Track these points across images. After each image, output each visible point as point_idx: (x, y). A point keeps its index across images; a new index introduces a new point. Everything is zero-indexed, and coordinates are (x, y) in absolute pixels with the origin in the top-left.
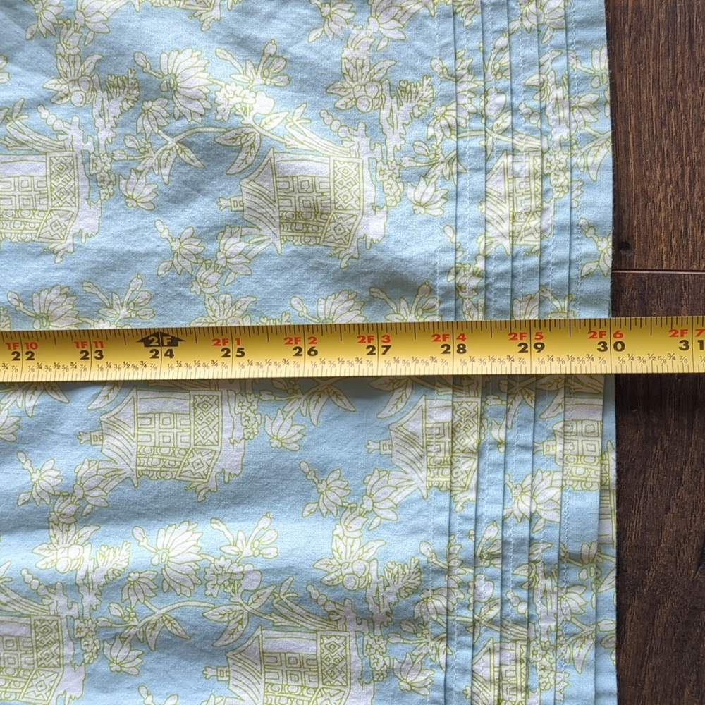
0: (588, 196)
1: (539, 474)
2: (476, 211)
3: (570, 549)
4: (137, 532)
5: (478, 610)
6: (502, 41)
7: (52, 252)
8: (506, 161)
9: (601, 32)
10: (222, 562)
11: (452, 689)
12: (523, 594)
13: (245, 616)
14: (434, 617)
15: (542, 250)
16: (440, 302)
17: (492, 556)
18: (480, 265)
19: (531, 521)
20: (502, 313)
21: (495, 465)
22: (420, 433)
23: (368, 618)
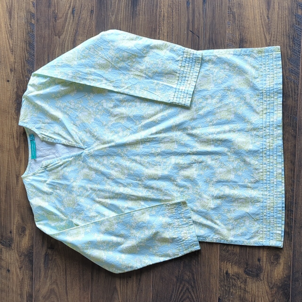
0: (279, 80)
1: (274, 116)
2: (265, 82)
3: (278, 125)
4: (221, 126)
5: (266, 133)
6: (268, 60)
7: (208, 90)
8: (268, 76)
9: (281, 59)
10: (232, 129)
11: (263, 144)
12: (272, 131)
14: (261, 135)
15: (273, 87)
17: (268, 126)
18: (265, 89)
19: (273, 122)
20: (268, 95)
21: (268, 115)
22: (258, 111)
23: (252, 136)
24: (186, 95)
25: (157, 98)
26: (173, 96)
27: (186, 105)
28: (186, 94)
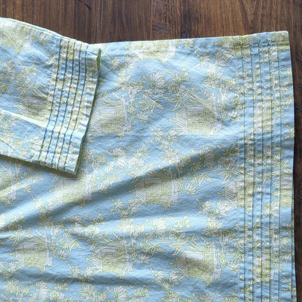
0: (286, 115)
1: (273, 202)
2: (251, 120)
3: (283, 225)
4: (147, 220)
5: (254, 244)
6: (258, 66)
7: (118, 136)
8: (260, 104)
9: (290, 62)
10: (173, 229)
11: (246, 269)
12: (268, 239)
13: (181, 246)
14: (240, 246)
15: (272, 132)
16: (239, 149)
17: (258, 228)
18: (252, 137)
19: (270, 216)
20: (259, 152)
21: (258, 199)
22: (234, 189)
23: (219, 247)
24: (66, 146)
25: (6, 150)
26: (39, 148)
27: (68, 170)
28: (67, 144)
